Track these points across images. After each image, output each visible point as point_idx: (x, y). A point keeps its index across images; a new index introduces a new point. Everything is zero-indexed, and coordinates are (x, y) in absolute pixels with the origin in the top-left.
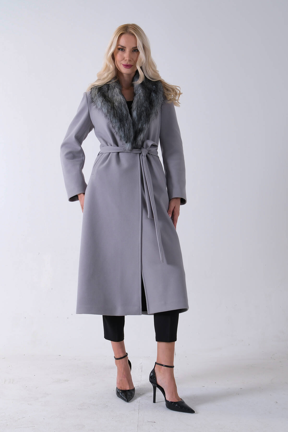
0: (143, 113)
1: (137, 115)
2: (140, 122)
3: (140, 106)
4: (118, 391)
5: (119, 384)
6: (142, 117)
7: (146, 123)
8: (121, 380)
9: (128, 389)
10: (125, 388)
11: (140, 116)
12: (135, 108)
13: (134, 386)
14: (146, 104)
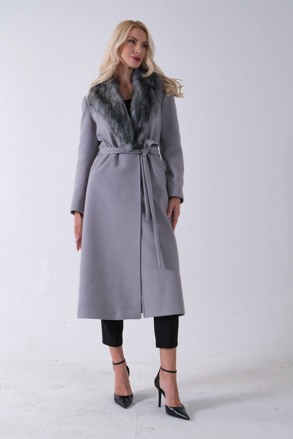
0: (142, 112)
1: (136, 114)
2: (140, 121)
3: (138, 105)
4: (115, 397)
5: (117, 390)
6: (142, 116)
7: (145, 122)
8: (119, 386)
9: (126, 395)
10: (123, 394)
11: (139, 115)
12: (134, 107)
13: (133, 392)
14: (145, 102)
